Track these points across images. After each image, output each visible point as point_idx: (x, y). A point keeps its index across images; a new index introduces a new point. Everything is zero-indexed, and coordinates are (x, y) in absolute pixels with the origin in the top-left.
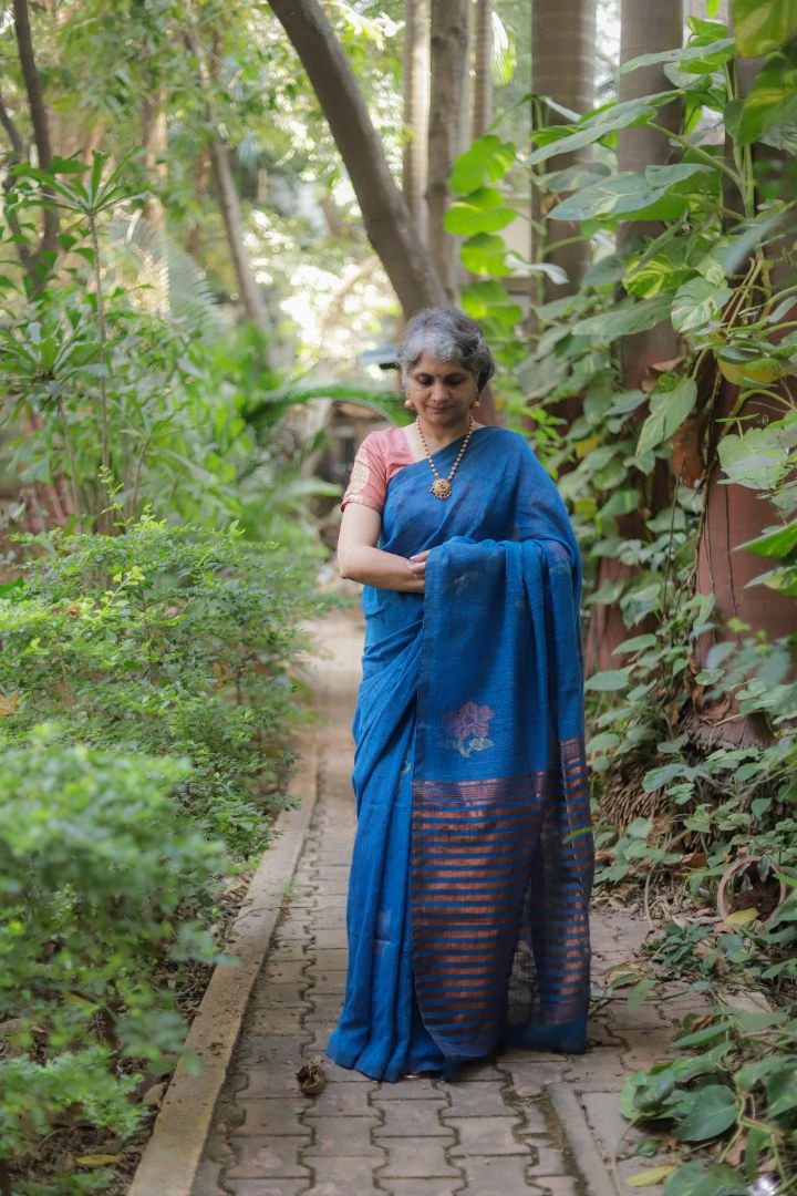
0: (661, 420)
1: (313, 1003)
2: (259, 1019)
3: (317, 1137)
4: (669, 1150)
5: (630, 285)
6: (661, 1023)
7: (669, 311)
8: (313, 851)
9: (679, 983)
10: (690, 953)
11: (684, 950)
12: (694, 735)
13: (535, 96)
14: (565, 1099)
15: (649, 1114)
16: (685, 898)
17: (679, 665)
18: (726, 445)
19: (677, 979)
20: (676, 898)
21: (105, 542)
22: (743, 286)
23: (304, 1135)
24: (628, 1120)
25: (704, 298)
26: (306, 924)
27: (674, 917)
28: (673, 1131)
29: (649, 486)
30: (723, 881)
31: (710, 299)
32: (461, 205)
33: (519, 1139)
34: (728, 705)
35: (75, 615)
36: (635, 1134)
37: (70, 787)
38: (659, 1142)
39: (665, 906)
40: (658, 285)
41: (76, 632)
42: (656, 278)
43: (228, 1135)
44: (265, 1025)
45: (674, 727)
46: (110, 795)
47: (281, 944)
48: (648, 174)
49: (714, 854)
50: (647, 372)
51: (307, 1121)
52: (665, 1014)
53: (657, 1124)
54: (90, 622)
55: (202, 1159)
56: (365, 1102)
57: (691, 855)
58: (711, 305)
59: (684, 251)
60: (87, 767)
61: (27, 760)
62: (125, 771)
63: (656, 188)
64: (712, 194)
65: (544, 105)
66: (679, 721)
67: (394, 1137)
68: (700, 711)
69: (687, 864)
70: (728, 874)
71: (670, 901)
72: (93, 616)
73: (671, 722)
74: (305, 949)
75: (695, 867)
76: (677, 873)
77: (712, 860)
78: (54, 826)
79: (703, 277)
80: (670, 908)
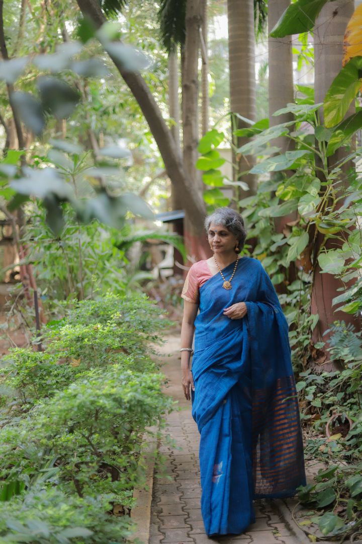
0: (296, 248)
1: (178, 474)
5: (279, 195)
7: (297, 206)
9: (314, 461)
10: (317, 450)
11: (315, 448)
12: (313, 369)
13: (232, 113)
16: (313, 432)
17: (306, 343)
18: (321, 258)
19: (313, 459)
20: (310, 432)
22: (324, 196)
23: (185, 515)
25: (310, 202)
29: (288, 272)
30: (328, 424)
31: (313, 202)
32: (203, 158)
34: (325, 357)
35: (96, 330)
39: (306, 435)
40: (290, 195)
41: (98, 336)
42: (289, 192)
43: (158, 516)
44: (162, 481)
45: (305, 366)
48: (287, 155)
49: (323, 415)
50: (285, 226)
51: (185, 510)
54: (103, 332)
55: (151, 524)
57: (315, 415)
58: (313, 204)
59: (301, 184)
60: (133, 377)
63: (290, 161)
65: (236, 117)
66: (307, 364)
68: (315, 360)
69: (313, 419)
70: (329, 421)
71: (308, 433)
72: (103, 329)
73: (304, 365)
74: (170, 456)
75: (316, 420)
76: (309, 423)
77: (322, 417)
79: (310, 194)
80: (308, 435)
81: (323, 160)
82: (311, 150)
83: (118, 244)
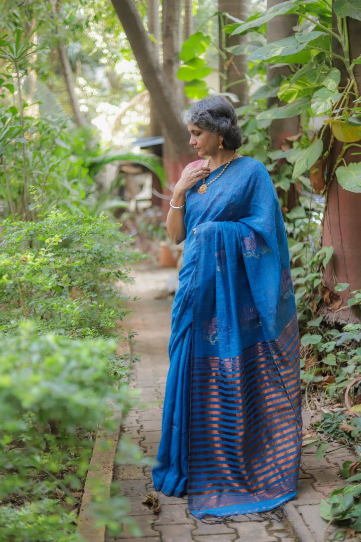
0: (305, 160)
2: (121, 471)
3: (163, 537)
4: (351, 536)
5: (281, 96)
6: (329, 465)
8: (133, 380)
9: (334, 444)
10: (337, 428)
11: (334, 426)
12: (325, 317)
13: (220, 13)
14: (290, 508)
15: (338, 518)
16: (326, 399)
17: (317, 283)
18: (340, 172)
19: (332, 441)
20: (321, 398)
22: (344, 92)
23: (156, 536)
24: (327, 521)
25: (327, 98)
26: (137, 418)
27: (322, 409)
28: (351, 526)
30: (347, 391)
31: (330, 98)
32: (185, 66)
33: (270, 533)
34: (341, 301)
35: (24, 262)
36: (332, 528)
37: (48, 360)
38: (345, 532)
39: (317, 403)
40: (295, 96)
41: (25, 271)
42: (295, 92)
43: (115, 538)
44: (125, 474)
45: (315, 313)
47: (126, 429)
48: (297, 37)
49: (338, 376)
50: (284, 141)
51: (156, 528)
52: (330, 460)
53: (342, 523)
54: (33, 265)
56: (185, 515)
57: (327, 377)
58: (331, 100)
59: (315, 75)
60: (56, 347)
63: (301, 43)
65: (225, 17)
66: (317, 310)
67: (204, 535)
68: (327, 305)
69: (325, 381)
70: (349, 387)
71: (319, 400)
73: (313, 311)
74: (139, 432)
75: (330, 383)
76: (320, 386)
77: (337, 380)
79: (326, 87)
80: (319, 404)
81: (343, 45)
82: (327, 32)
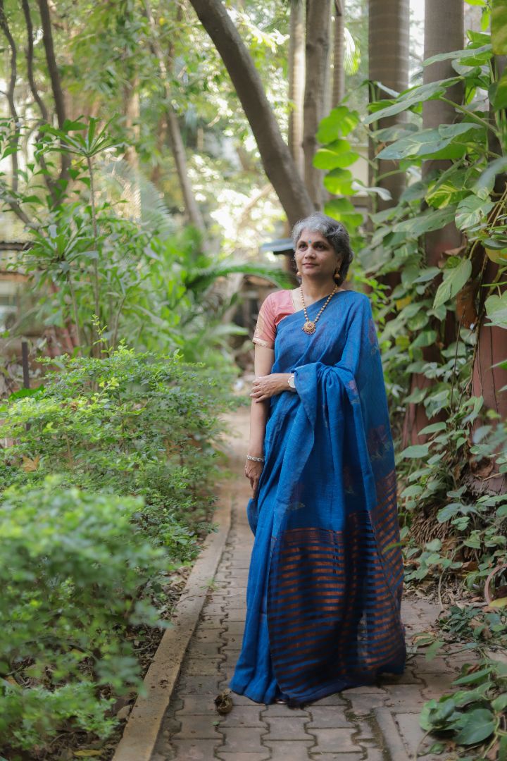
0: (449, 286)
1: (226, 656)
2: (191, 665)
3: (227, 740)
4: (451, 750)
5: (430, 200)
6: (448, 669)
7: (454, 217)
8: (228, 559)
9: (459, 644)
10: (466, 625)
11: (463, 623)
12: (470, 486)
13: (370, 81)
14: (385, 718)
15: (438, 727)
16: (464, 590)
17: (461, 442)
18: (490, 302)
19: (458, 642)
20: (458, 590)
21: (96, 363)
22: (501, 201)
23: (219, 739)
24: (425, 731)
25: (476, 208)
26: (222, 605)
27: (457, 603)
28: (454, 738)
29: (443, 327)
30: (489, 579)
31: (480, 209)
32: (324, 150)
33: (355, 742)
34: (492, 467)
35: (75, 408)
36: (429, 740)
37: (67, 515)
38: (444, 745)
39: (451, 595)
40: (447, 201)
42: (446, 195)
43: (170, 738)
44: (195, 669)
45: (457, 481)
46: (93, 519)
47: (206, 618)
49: (483, 562)
50: (442, 256)
51: (221, 730)
52: (450, 664)
53: (443, 733)
54: (84, 413)
55: (153, 753)
56: (258, 718)
57: (468, 563)
58: (481, 212)
59: (463, 178)
60: (78, 502)
61: (41, 498)
62: (103, 505)
63: (445, 139)
64: (482, 142)
65: (376, 87)
66: (461, 478)
67: (276, 740)
68: (474, 471)
69: (465, 569)
70: (491, 575)
71: (455, 593)
72: (86, 408)
73: (455, 479)
74: (221, 621)
75: (471, 571)
76: (459, 575)
77: (481, 566)
78: (57, 539)
79: (475, 195)
80: (454, 597)
81: (501, 140)
82: (482, 124)
83: (191, 279)
